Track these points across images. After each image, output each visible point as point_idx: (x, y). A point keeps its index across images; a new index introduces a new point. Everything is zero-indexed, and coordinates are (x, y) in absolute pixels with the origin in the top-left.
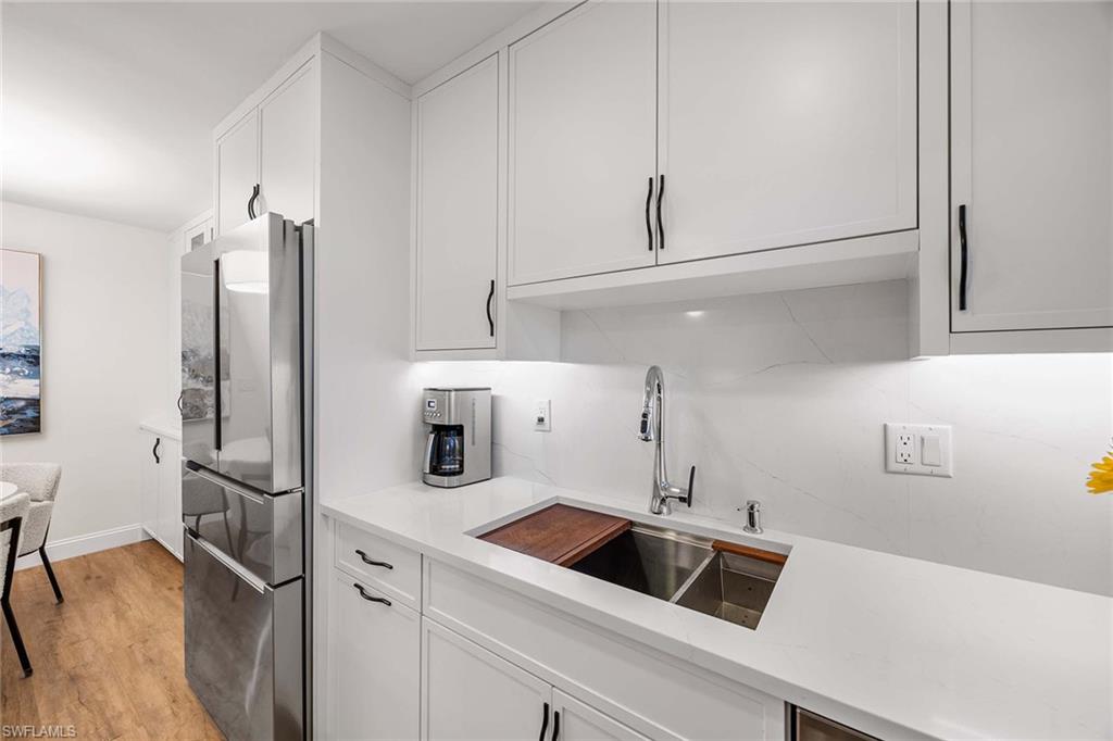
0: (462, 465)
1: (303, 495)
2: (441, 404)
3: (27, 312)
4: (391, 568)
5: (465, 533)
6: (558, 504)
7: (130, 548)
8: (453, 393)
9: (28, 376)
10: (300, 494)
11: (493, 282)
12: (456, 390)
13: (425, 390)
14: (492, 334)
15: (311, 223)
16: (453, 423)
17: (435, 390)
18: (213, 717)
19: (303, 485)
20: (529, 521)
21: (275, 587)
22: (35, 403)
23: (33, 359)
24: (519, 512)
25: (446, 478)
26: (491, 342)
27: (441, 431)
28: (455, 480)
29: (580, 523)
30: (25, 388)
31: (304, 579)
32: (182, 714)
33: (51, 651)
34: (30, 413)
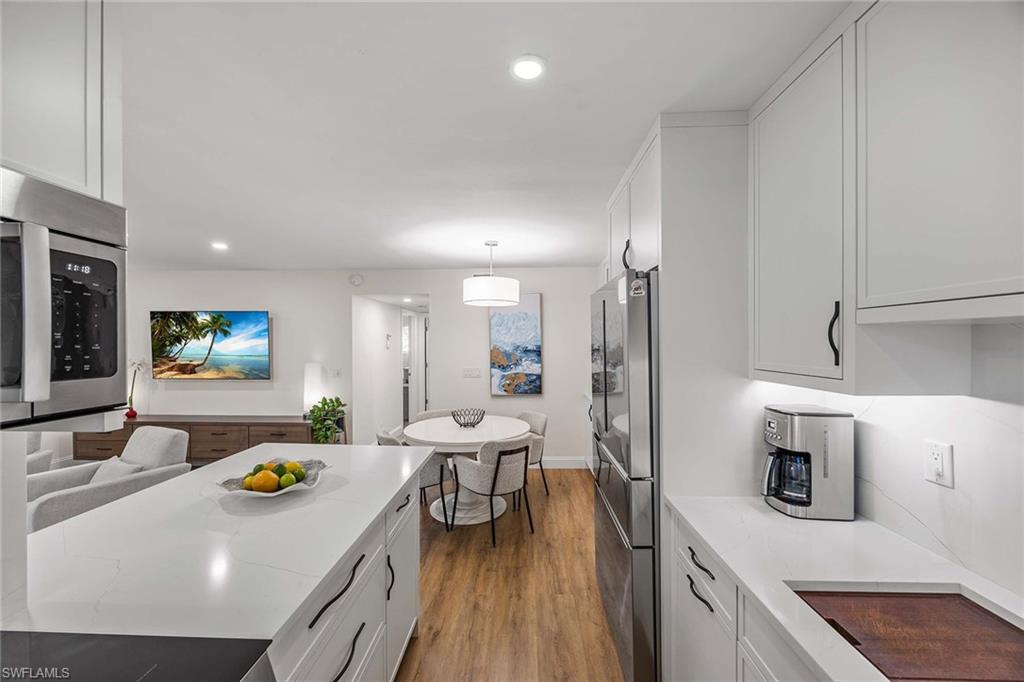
0: (809, 496)
1: (653, 484)
2: (782, 427)
3: (536, 326)
4: (713, 578)
5: (785, 582)
6: (959, 595)
7: (579, 471)
8: (797, 418)
9: (537, 362)
10: (650, 483)
11: (837, 304)
12: (800, 414)
13: (767, 408)
14: (837, 363)
15: (656, 269)
16: (797, 450)
17: (775, 411)
18: (607, 614)
19: (652, 476)
20: (892, 601)
21: (634, 548)
22: (539, 377)
23: (538, 352)
24: (877, 584)
25: (789, 506)
26: (836, 371)
27: (781, 455)
28: (800, 510)
29: (991, 645)
30: (535, 369)
31: (654, 548)
32: (592, 600)
33: (541, 523)
34: (538, 383)
